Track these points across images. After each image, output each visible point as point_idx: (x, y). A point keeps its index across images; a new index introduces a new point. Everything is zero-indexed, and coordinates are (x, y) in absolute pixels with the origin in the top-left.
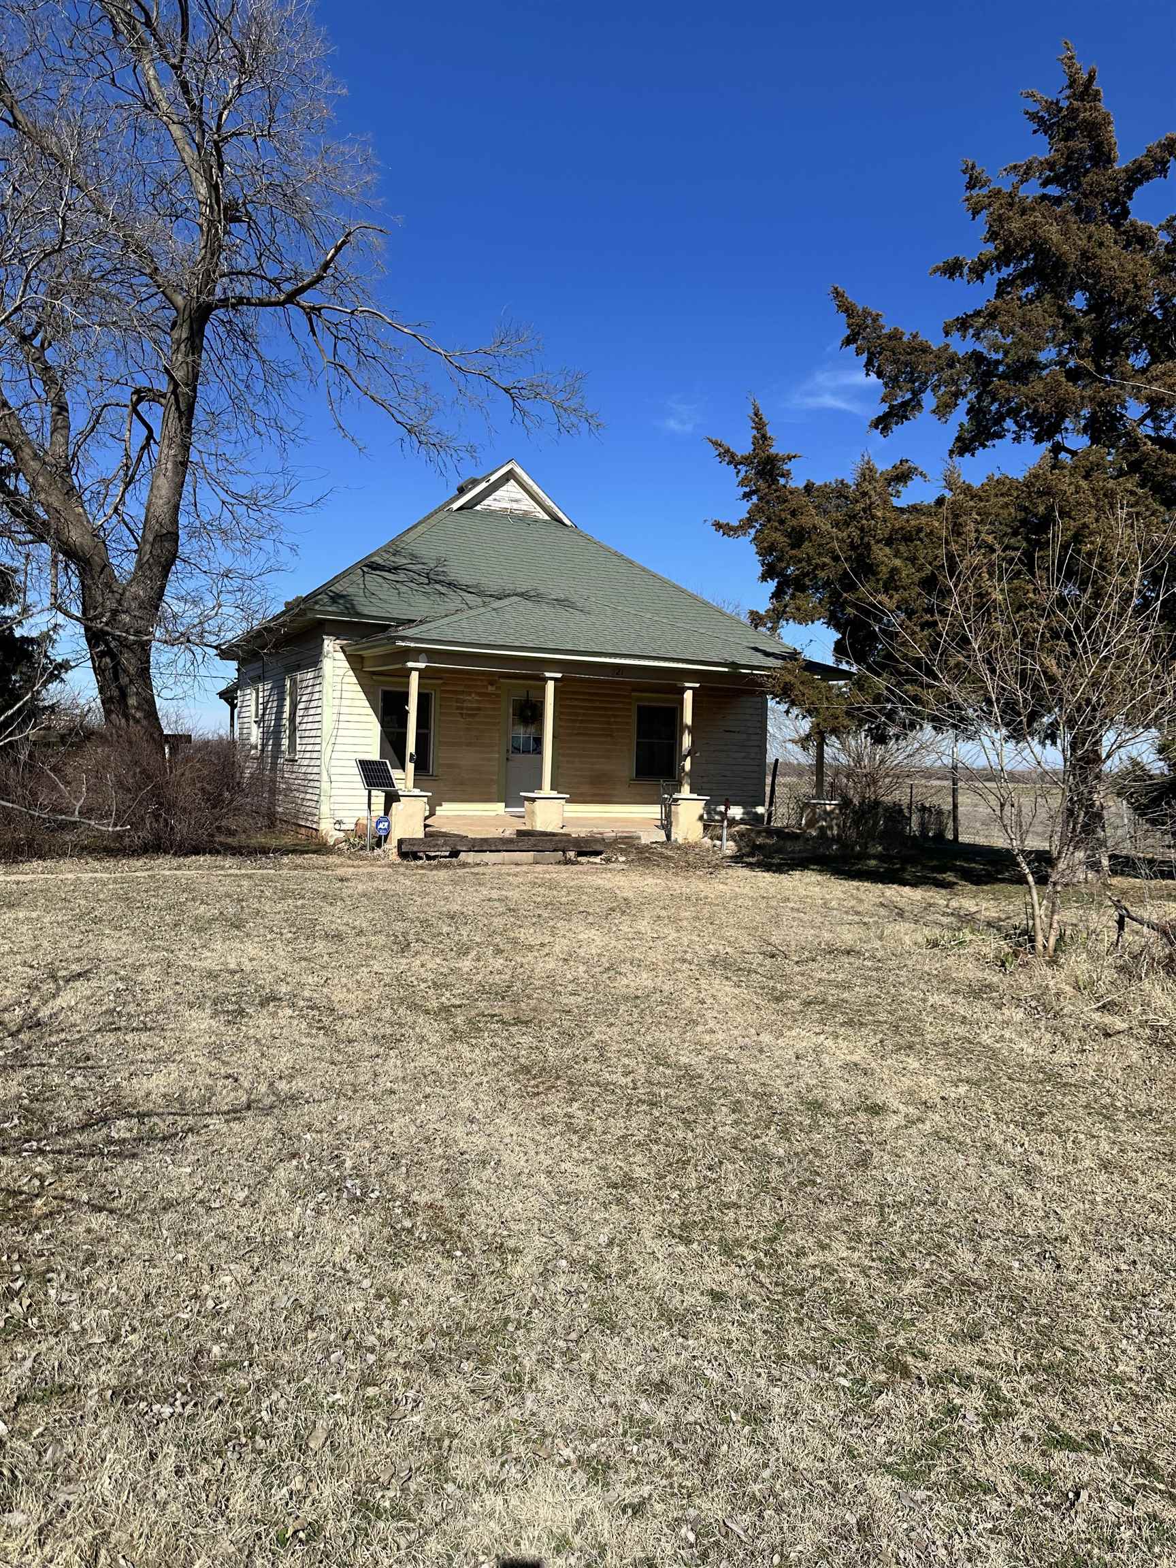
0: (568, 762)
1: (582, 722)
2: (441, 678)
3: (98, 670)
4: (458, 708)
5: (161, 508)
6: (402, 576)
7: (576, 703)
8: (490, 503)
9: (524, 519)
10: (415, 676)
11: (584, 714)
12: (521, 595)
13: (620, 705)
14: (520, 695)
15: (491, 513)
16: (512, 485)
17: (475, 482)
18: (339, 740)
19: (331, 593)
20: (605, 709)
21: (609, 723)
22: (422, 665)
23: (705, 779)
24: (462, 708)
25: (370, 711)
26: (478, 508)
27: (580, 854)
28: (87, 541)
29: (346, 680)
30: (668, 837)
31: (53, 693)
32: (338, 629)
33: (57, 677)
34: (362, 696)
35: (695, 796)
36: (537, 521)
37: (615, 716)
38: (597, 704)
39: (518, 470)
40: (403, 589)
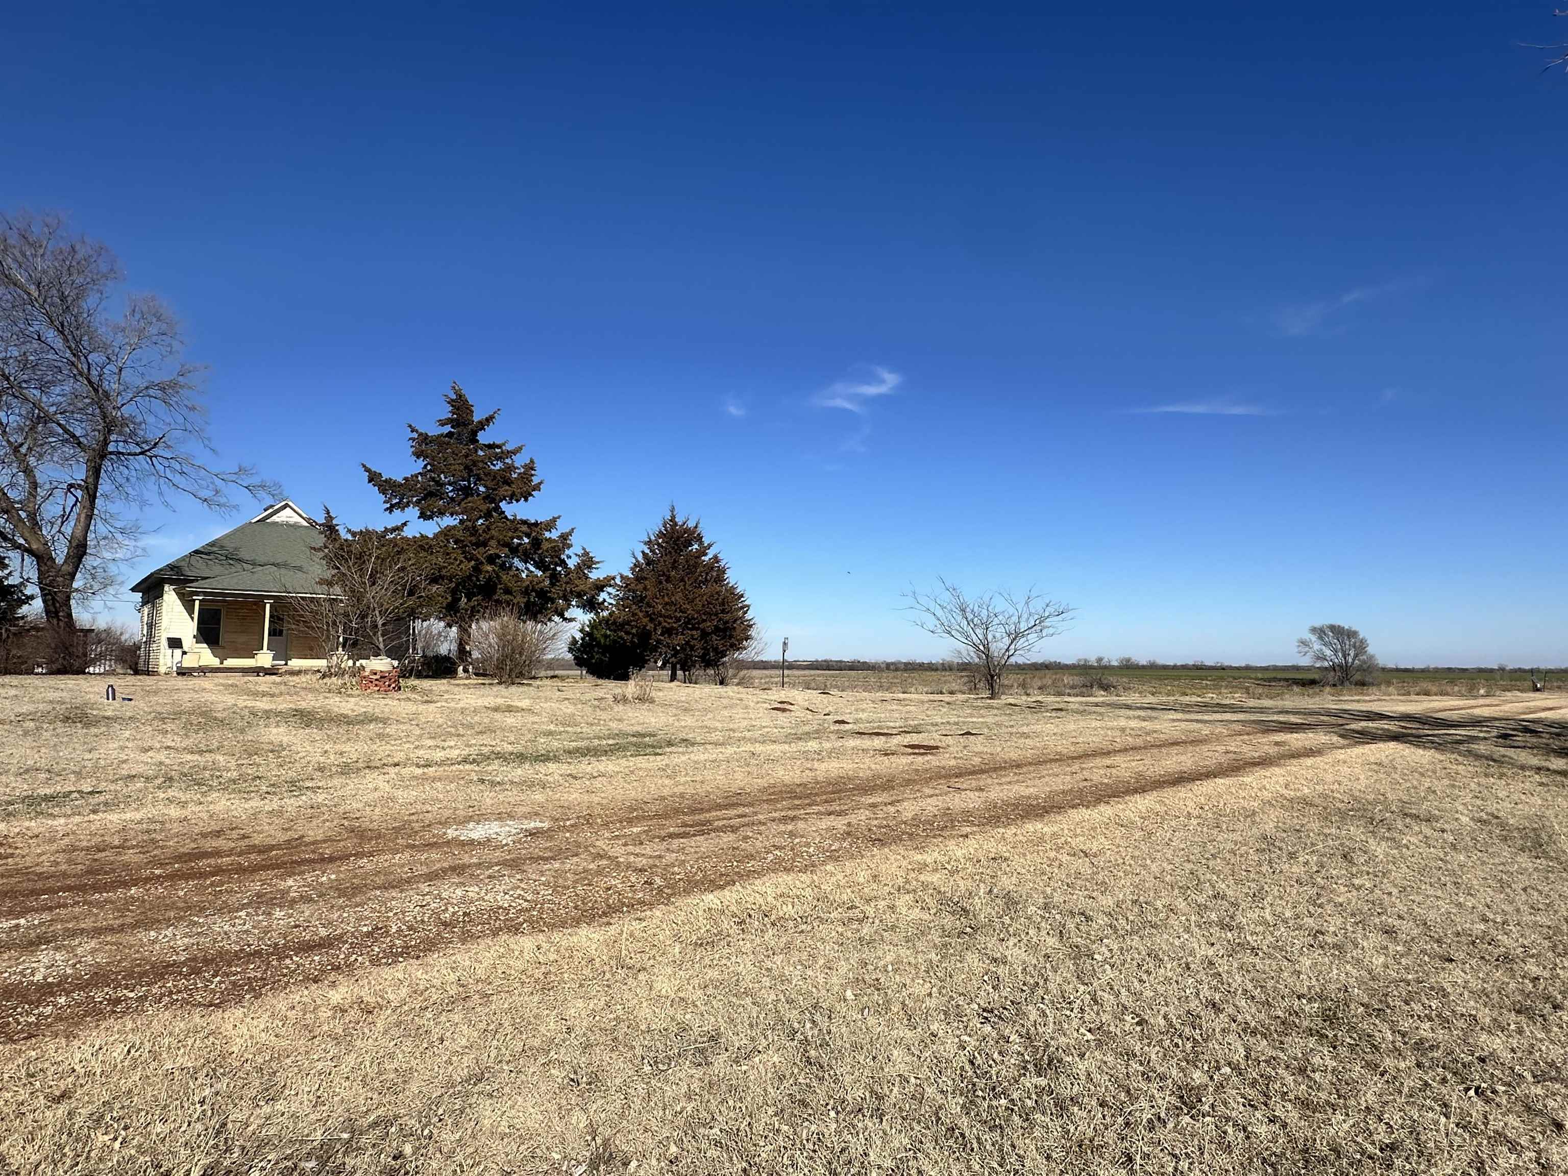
0: (296, 640)
3: (44, 601)
4: (236, 616)
5: (79, 533)
6: (213, 557)
8: (275, 518)
9: (295, 526)
10: (197, 603)
12: (273, 564)
15: (275, 524)
16: (288, 509)
17: (272, 506)
19: (171, 567)
22: (201, 598)
24: (238, 616)
26: (268, 521)
28: (42, 548)
29: (175, 603)
31: (24, 610)
32: (171, 582)
33: (27, 603)
36: (302, 527)
39: (290, 503)
40: (210, 562)
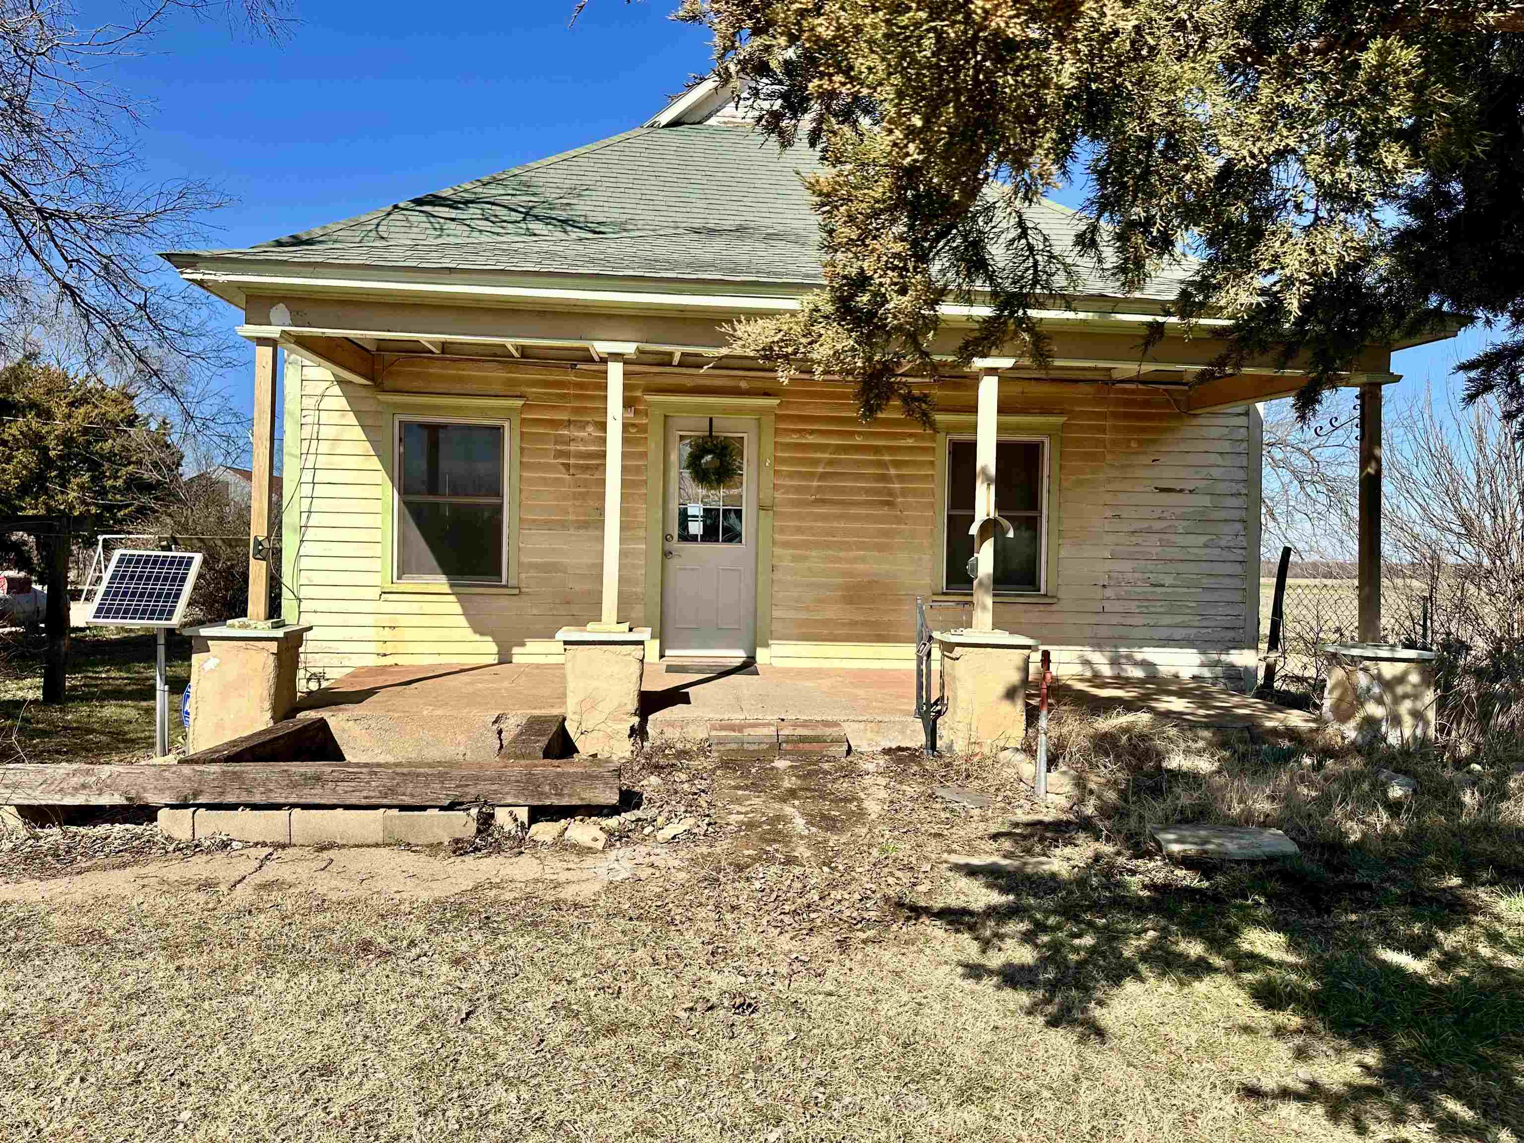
0: (795, 558)
1: (823, 476)
2: (520, 397)
4: (560, 454)
6: (473, 211)
7: (811, 439)
11: (831, 463)
13: (910, 442)
14: (697, 426)
18: (315, 520)
20: (876, 450)
21: (884, 478)
23: (1109, 592)
24: (567, 454)
25: (375, 463)
26: (713, 121)
27: (538, 814)
29: (326, 403)
30: (932, 733)
34: (358, 433)
35: (1004, 637)
37: (897, 464)
38: (859, 440)
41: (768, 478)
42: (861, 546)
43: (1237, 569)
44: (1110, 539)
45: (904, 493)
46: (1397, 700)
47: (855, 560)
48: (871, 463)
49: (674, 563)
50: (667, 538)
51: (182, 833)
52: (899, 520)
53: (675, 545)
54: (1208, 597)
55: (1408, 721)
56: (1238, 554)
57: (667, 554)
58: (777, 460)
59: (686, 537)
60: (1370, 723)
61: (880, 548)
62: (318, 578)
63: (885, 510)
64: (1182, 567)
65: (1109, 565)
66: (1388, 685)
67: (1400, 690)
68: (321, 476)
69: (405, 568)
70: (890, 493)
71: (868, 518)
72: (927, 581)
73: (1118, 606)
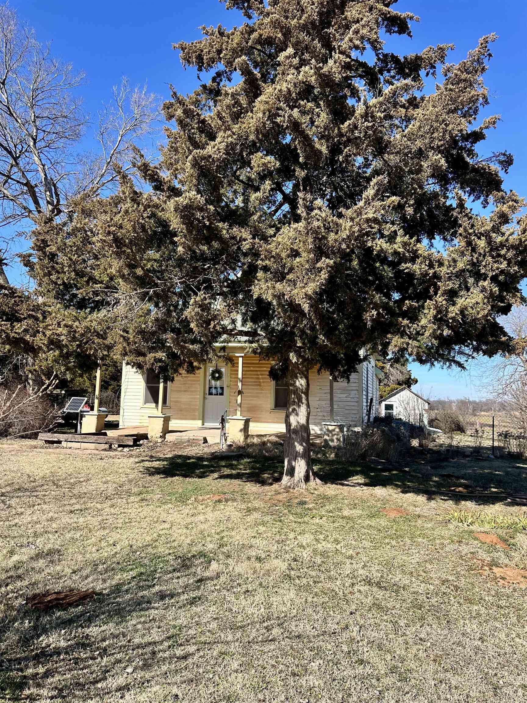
14: (213, 366)
20: (257, 371)
27: (120, 446)
37: (262, 375)
41: (229, 379)
42: (252, 397)
43: (356, 404)
44: (319, 395)
45: (263, 382)
46: (333, 435)
47: (251, 400)
48: (254, 375)
49: (206, 401)
50: (205, 394)
51: (65, 446)
52: (262, 390)
53: (208, 396)
54: (347, 412)
55: (335, 440)
56: (356, 400)
57: (204, 398)
58: (231, 374)
59: (210, 394)
60: (326, 441)
61: (257, 397)
62: (128, 404)
63: (258, 387)
64: (340, 403)
65: (319, 402)
66: (331, 431)
67: (334, 433)
68: (130, 380)
69: (146, 402)
70: (260, 382)
71: (253, 389)
72: (269, 406)
73: (321, 414)
